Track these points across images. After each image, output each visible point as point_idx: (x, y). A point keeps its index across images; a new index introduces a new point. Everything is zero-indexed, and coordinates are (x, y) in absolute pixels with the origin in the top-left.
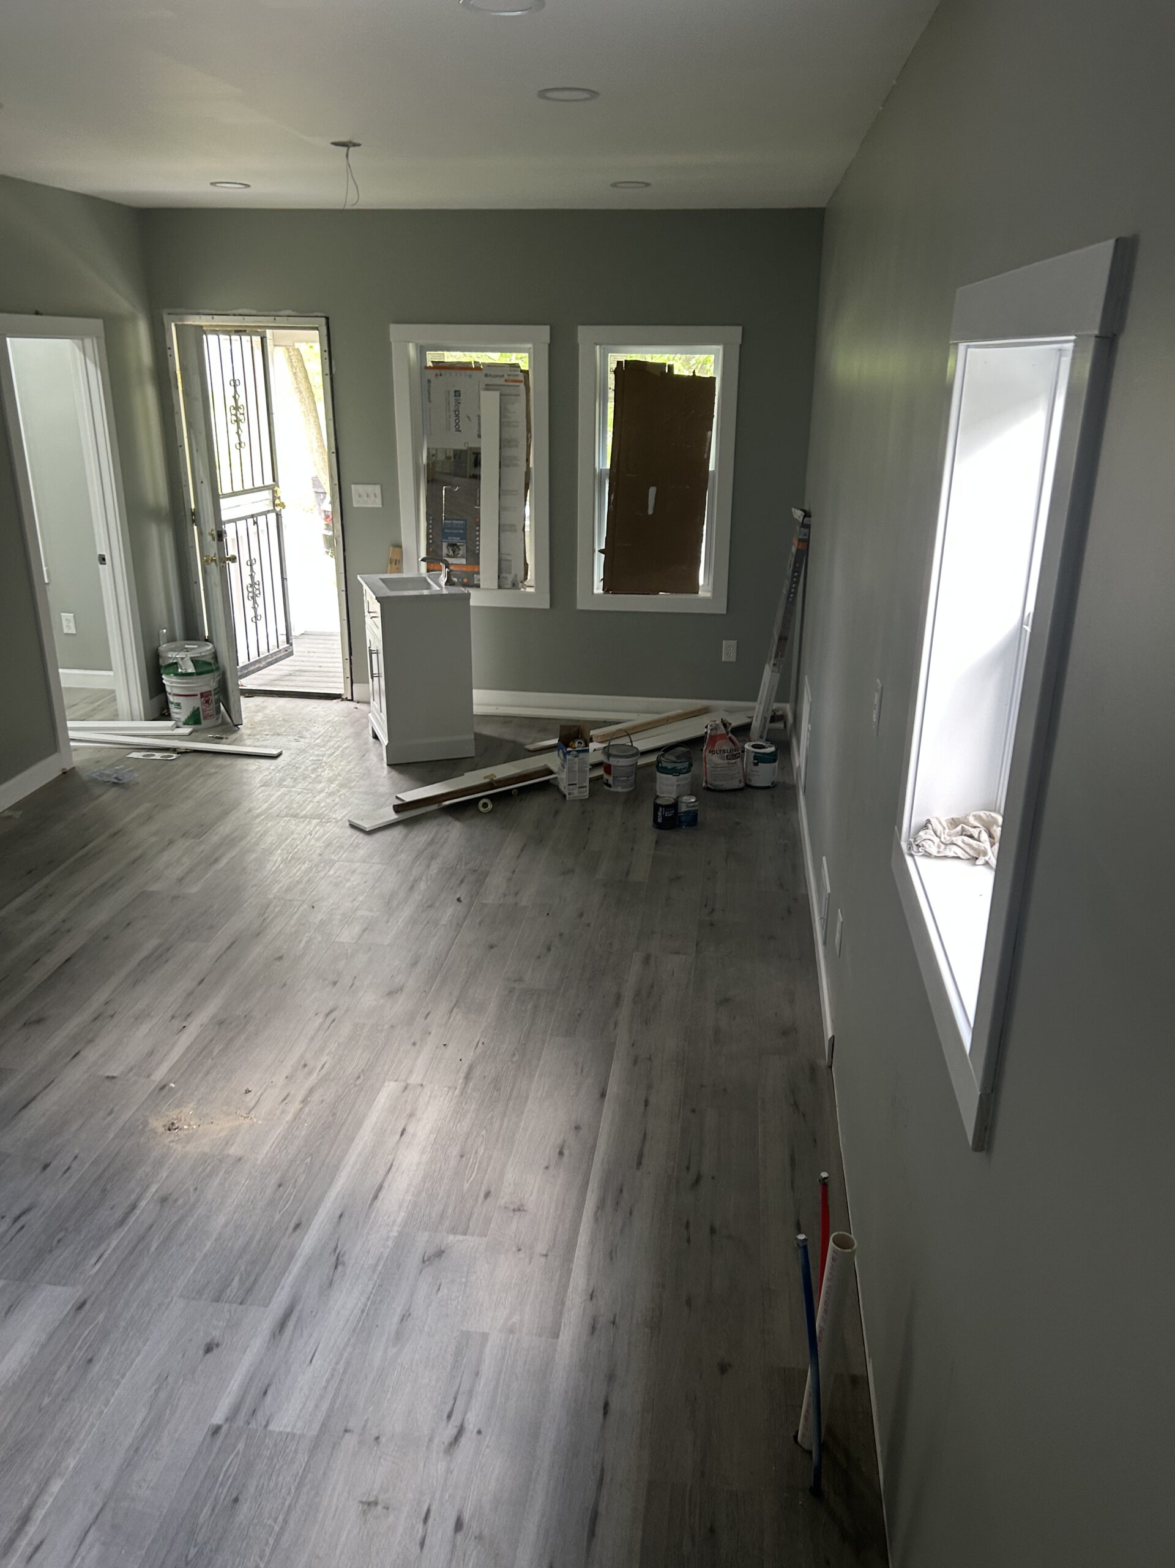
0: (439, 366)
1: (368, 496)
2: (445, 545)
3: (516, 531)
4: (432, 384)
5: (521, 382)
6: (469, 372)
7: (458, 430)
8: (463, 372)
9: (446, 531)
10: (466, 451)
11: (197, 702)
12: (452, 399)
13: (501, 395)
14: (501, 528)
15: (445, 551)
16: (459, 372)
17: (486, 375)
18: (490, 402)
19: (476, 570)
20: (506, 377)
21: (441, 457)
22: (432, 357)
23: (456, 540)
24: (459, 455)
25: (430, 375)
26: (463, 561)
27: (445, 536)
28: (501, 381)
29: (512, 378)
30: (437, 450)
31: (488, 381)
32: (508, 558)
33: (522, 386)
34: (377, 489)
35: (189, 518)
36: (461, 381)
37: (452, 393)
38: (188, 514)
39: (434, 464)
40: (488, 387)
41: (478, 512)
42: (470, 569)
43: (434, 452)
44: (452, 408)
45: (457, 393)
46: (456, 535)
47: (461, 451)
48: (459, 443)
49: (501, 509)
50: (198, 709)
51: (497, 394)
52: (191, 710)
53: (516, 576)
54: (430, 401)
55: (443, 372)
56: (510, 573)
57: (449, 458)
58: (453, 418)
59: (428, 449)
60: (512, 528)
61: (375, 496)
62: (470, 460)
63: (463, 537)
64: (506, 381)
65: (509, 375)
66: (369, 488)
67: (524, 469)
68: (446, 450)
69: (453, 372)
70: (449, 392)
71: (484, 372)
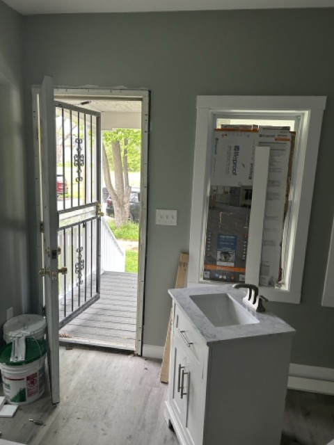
0: (226, 129)
1: (167, 217)
2: (219, 253)
3: (274, 245)
4: (219, 142)
5: (288, 140)
6: (247, 133)
7: (235, 174)
8: (243, 133)
9: (221, 243)
10: (239, 188)
11: (24, 385)
12: (233, 151)
13: (271, 150)
14: (264, 243)
15: (219, 256)
16: (239, 133)
17: (261, 136)
18: (262, 154)
19: (242, 271)
20: (276, 137)
21: (221, 191)
22: (220, 123)
23: (228, 250)
24: (234, 191)
25: (219, 135)
26: (233, 264)
27: (219, 247)
28: (272, 140)
29: (281, 137)
30: (217, 187)
31: (262, 139)
32: (267, 264)
33: (289, 143)
34: (174, 213)
35: (38, 228)
36: (240, 139)
37: (233, 148)
38: (38, 224)
39: (215, 196)
40: (261, 144)
41: (247, 232)
42: (237, 270)
43: (215, 188)
44: (232, 158)
45: (237, 148)
46: (228, 246)
47: (235, 188)
48: (234, 182)
49: (265, 229)
50: (24, 390)
51: (268, 148)
52: (18, 391)
53: (272, 277)
54: (216, 153)
55: (228, 133)
56: (268, 275)
57: (226, 193)
58: (232, 165)
59: (211, 186)
60: (272, 243)
61: (173, 218)
62: (243, 194)
63: (234, 248)
64: (276, 140)
65: (279, 135)
66: (169, 212)
67: (284, 202)
68: (224, 187)
69: (236, 133)
70: (231, 147)
71: (260, 133)
